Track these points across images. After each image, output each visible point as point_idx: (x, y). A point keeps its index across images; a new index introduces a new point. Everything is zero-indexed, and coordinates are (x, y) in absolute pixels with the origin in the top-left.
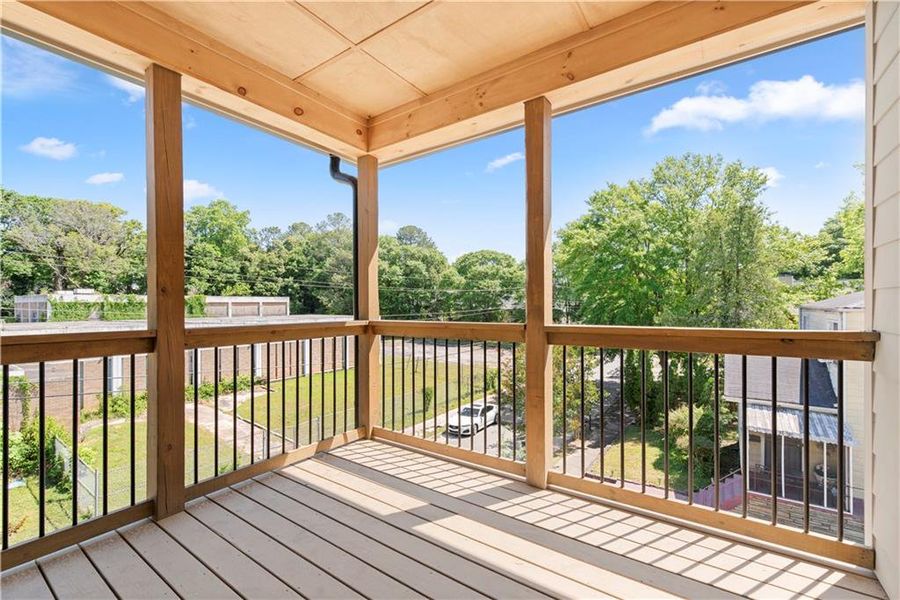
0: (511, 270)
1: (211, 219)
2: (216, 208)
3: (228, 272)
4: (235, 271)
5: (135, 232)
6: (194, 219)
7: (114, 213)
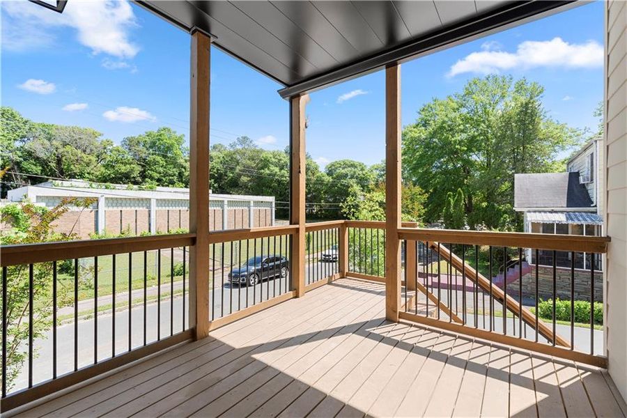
0: (364, 172)
1: (159, 139)
2: (162, 132)
3: (170, 175)
4: (175, 175)
5: (109, 147)
6: (147, 140)
7: (94, 135)
